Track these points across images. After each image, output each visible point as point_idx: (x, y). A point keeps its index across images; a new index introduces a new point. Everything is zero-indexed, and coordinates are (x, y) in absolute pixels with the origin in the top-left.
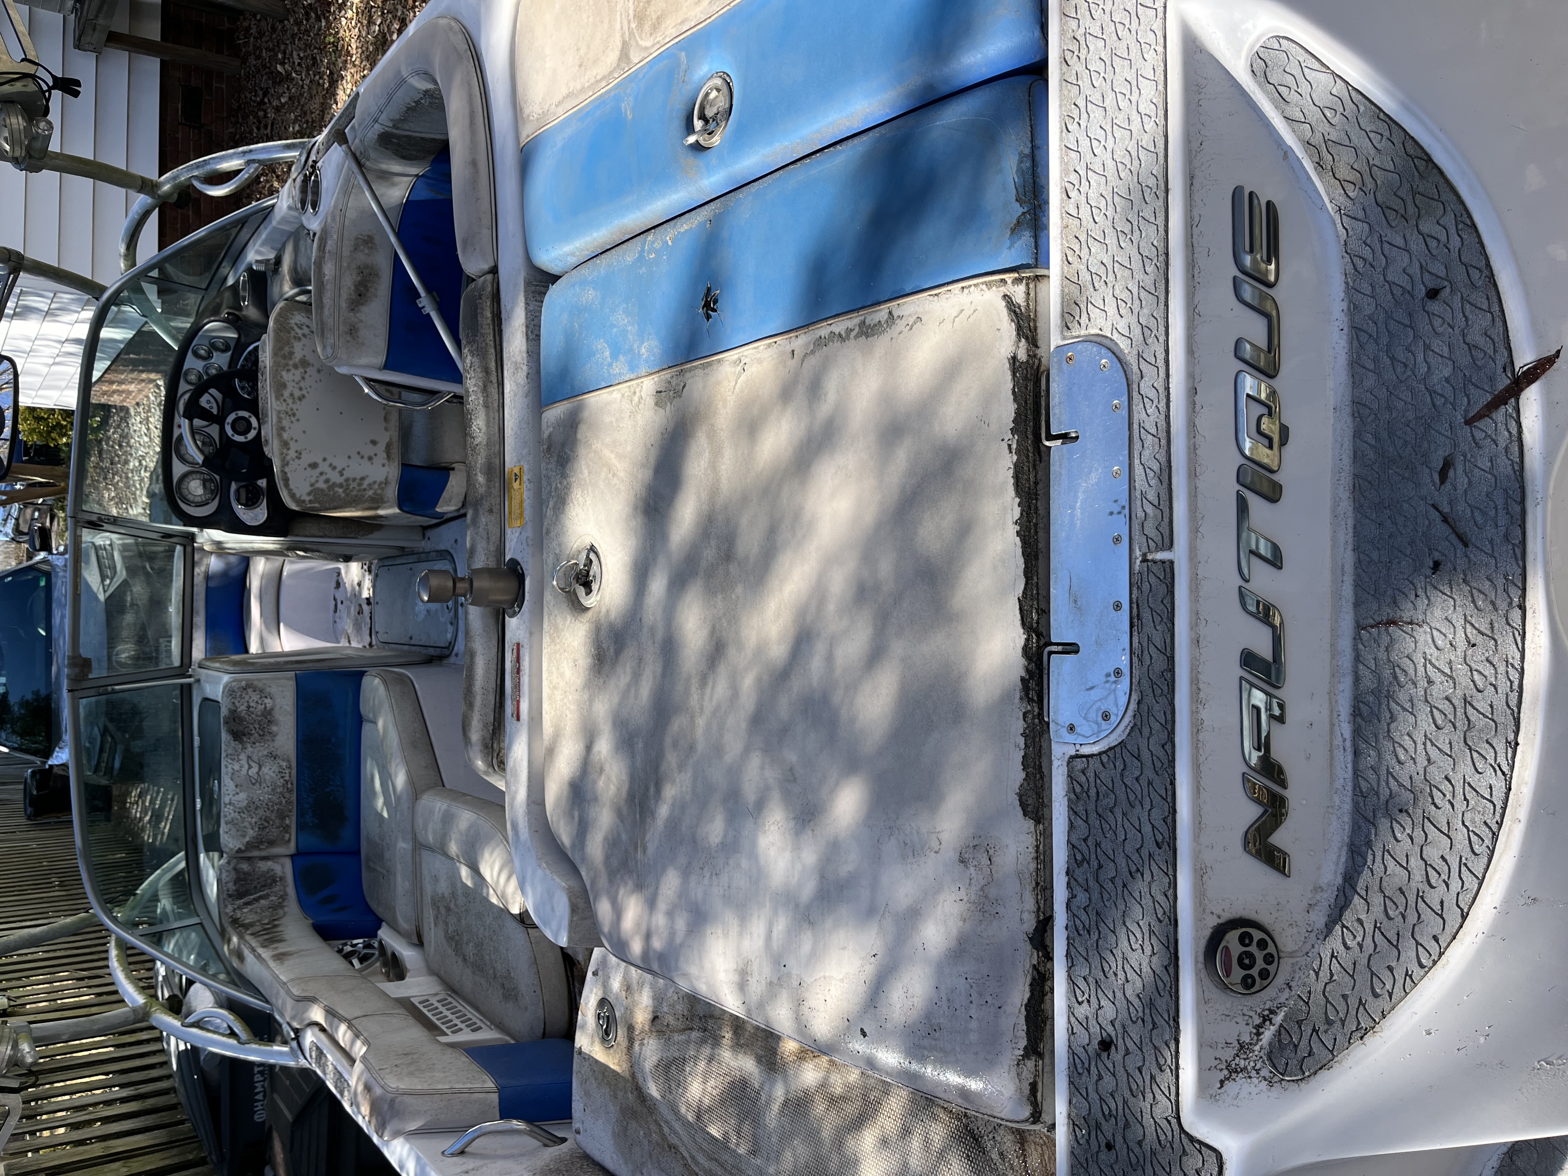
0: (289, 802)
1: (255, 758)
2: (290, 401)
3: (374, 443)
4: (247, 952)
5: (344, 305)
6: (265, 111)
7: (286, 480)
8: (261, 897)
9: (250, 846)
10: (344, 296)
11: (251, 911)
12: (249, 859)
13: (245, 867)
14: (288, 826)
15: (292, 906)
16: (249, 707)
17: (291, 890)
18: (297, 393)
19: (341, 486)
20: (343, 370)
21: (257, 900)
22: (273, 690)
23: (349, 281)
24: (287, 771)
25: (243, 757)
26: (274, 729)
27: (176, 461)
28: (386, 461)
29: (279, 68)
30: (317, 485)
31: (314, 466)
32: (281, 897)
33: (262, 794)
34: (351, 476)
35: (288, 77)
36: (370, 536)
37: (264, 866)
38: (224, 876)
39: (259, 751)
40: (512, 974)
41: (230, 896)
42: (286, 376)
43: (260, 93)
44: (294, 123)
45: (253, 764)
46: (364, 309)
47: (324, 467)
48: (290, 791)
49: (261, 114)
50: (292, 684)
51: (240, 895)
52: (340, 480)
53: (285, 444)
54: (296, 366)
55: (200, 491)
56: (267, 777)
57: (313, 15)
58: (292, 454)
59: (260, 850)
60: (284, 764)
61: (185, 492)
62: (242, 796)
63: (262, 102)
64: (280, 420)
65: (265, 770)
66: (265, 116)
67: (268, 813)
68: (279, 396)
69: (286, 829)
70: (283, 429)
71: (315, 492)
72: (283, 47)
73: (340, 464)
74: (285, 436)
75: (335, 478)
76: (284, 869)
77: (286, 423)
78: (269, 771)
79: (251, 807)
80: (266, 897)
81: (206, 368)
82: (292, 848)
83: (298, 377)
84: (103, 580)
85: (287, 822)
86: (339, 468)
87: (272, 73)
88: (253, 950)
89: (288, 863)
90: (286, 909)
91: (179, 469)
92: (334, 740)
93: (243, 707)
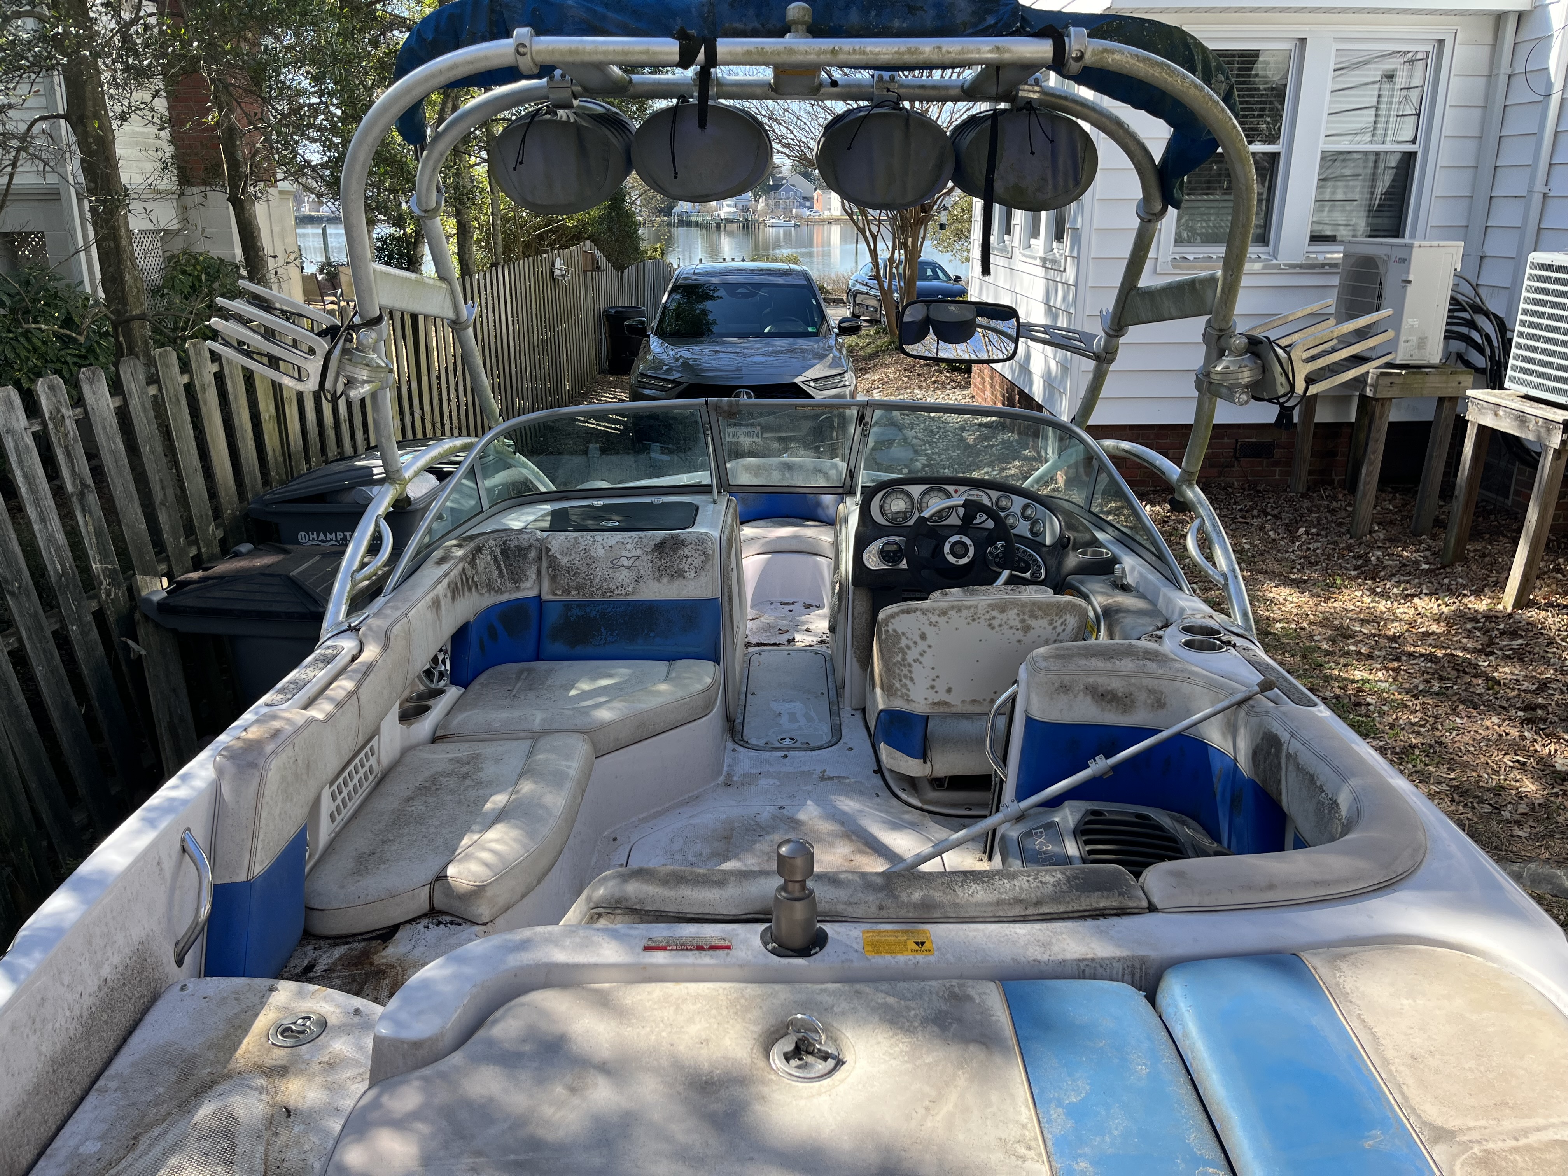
0: (592, 594)
1: (637, 563)
2: (987, 616)
3: (949, 691)
4: (445, 567)
5: (1091, 680)
6: (1258, 516)
7: (908, 612)
8: (501, 571)
9: (552, 559)
10: (1101, 680)
11: (488, 563)
12: (540, 558)
13: (533, 555)
14: (569, 593)
15: (489, 600)
16: (687, 557)
17: (506, 597)
18: (996, 623)
19: (904, 659)
20: (1023, 674)
21: (499, 567)
22: (703, 579)
23: (1116, 684)
24: (623, 592)
25: (639, 552)
26: (665, 580)
27: (924, 487)
28: (930, 701)
29: (1302, 530)
30: (903, 638)
31: (923, 637)
32: (500, 589)
33: (601, 570)
34: (913, 669)
35: (1294, 539)
36: (855, 660)
37: (532, 572)
38: (526, 536)
39: (645, 566)
40: (383, 867)
41: (505, 543)
42: (1012, 613)
43: (1276, 512)
44: (1251, 544)
45: (631, 561)
46: (1089, 699)
47: (922, 645)
48: (603, 595)
49: (1255, 512)
50: (708, 595)
51: (505, 551)
52: (910, 658)
53: (944, 613)
54: (1023, 621)
55: (894, 509)
56: (618, 574)
57: (1360, 562)
58: (934, 618)
59: (548, 568)
60: (630, 589)
61: (894, 496)
62: (601, 552)
63: (1267, 514)
64: (968, 608)
65: (625, 572)
66: (1253, 517)
67: (583, 575)
68: (992, 607)
69: (567, 592)
70: (959, 610)
71: (897, 636)
72: (1323, 533)
73: (927, 660)
74: (952, 613)
75: (911, 656)
76: (528, 590)
77: (965, 613)
78: (624, 576)
79: (590, 560)
80: (501, 576)
81: (1014, 515)
82: (547, 597)
83: (1012, 623)
84: (815, 380)
85: (573, 593)
86: (921, 659)
87: (1297, 522)
88: (446, 575)
89: (534, 593)
90: (487, 595)
91: (916, 490)
92: (652, 634)
93: (687, 552)
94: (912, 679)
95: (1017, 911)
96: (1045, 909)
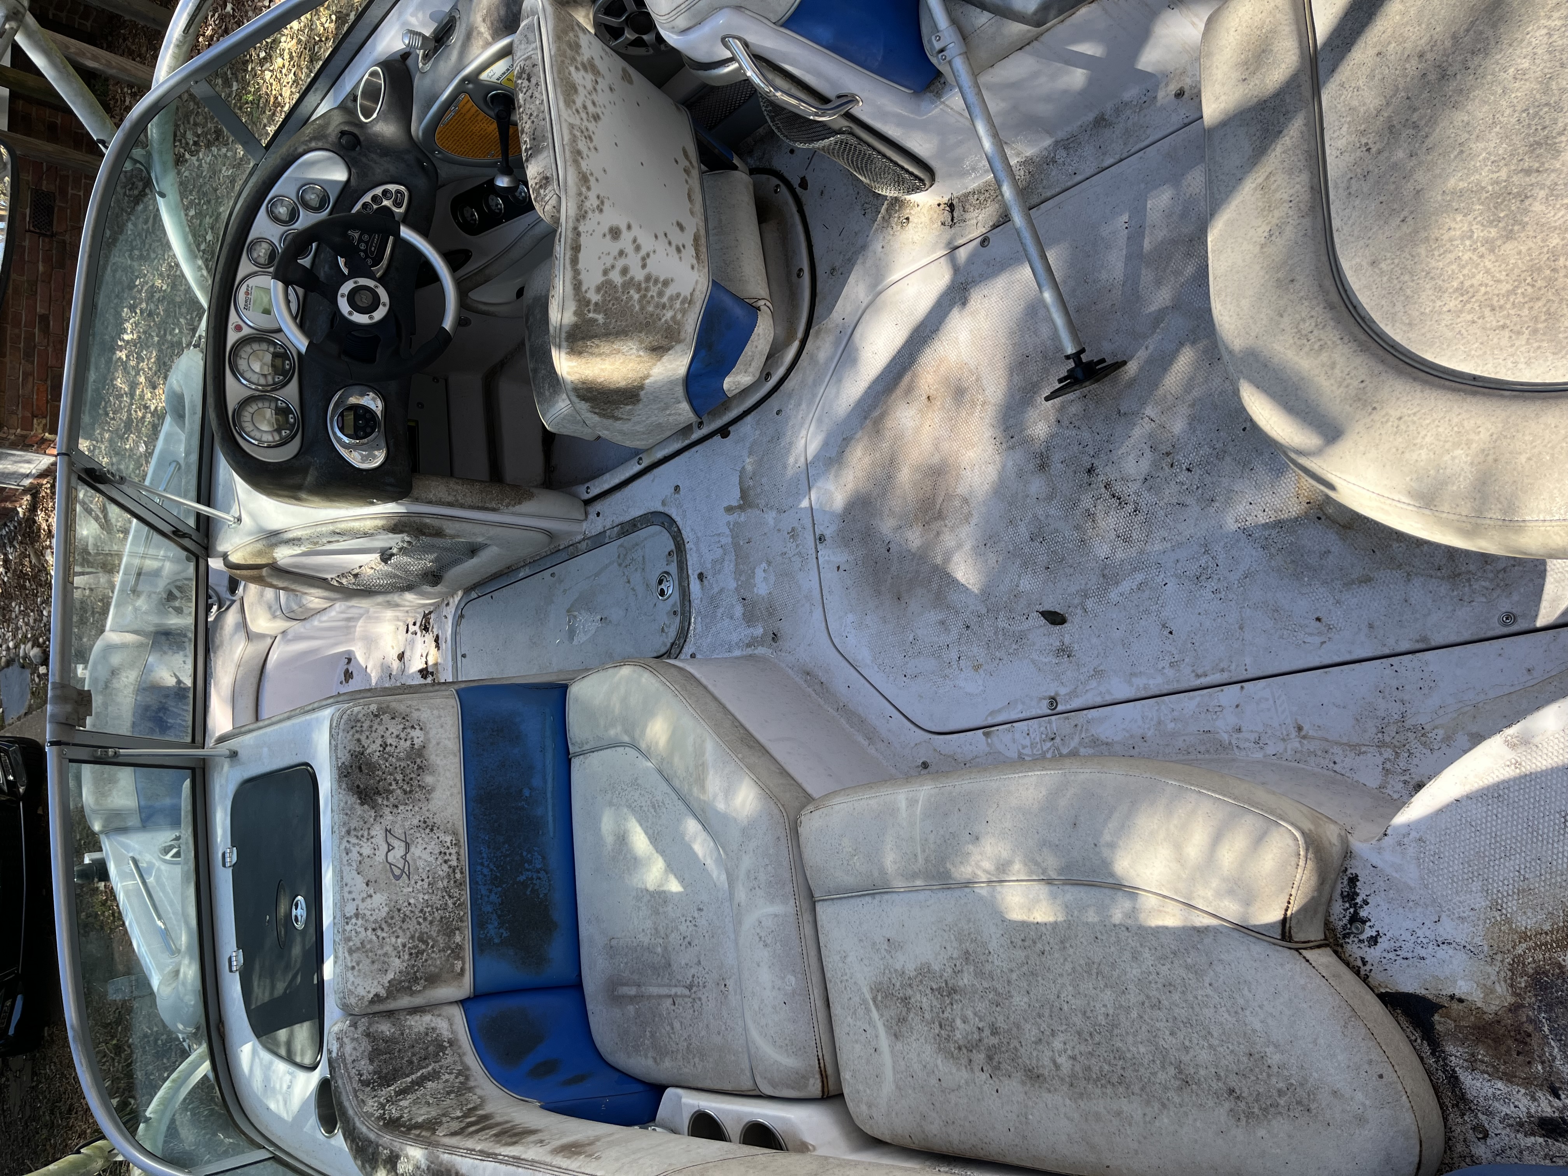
0: (459, 905)
1: (398, 831)
2: (584, 116)
7: (576, 249)
8: (424, 1078)
9: (395, 989)
11: (415, 1102)
12: (390, 1014)
13: (385, 1028)
14: (460, 947)
15: (485, 1085)
16: (384, 745)
17: (472, 1060)
18: (592, 109)
21: (420, 1083)
22: (427, 713)
24: (453, 851)
25: (378, 832)
26: (429, 779)
27: (230, 381)
31: (614, 234)
32: (460, 1073)
33: (413, 894)
34: (654, 273)
37: (418, 1024)
38: (348, 1049)
39: (403, 819)
41: (366, 1083)
42: (575, 76)
45: (396, 843)
47: (626, 241)
48: (459, 885)
50: (454, 705)
51: (385, 1080)
52: (639, 275)
53: (584, 179)
54: (584, 69)
56: (421, 863)
58: (592, 202)
59: (412, 993)
60: (448, 839)
62: (379, 899)
64: (574, 138)
65: (416, 851)
67: (425, 926)
68: (568, 103)
69: (456, 952)
73: (647, 243)
75: (635, 268)
76: (453, 1025)
77: (582, 147)
78: (422, 852)
79: (395, 918)
80: (435, 1076)
82: (464, 988)
83: (588, 87)
85: (458, 939)
86: (643, 252)
89: (458, 1015)
90: (479, 1091)
92: (526, 792)
93: (376, 746)
94: (666, 283)
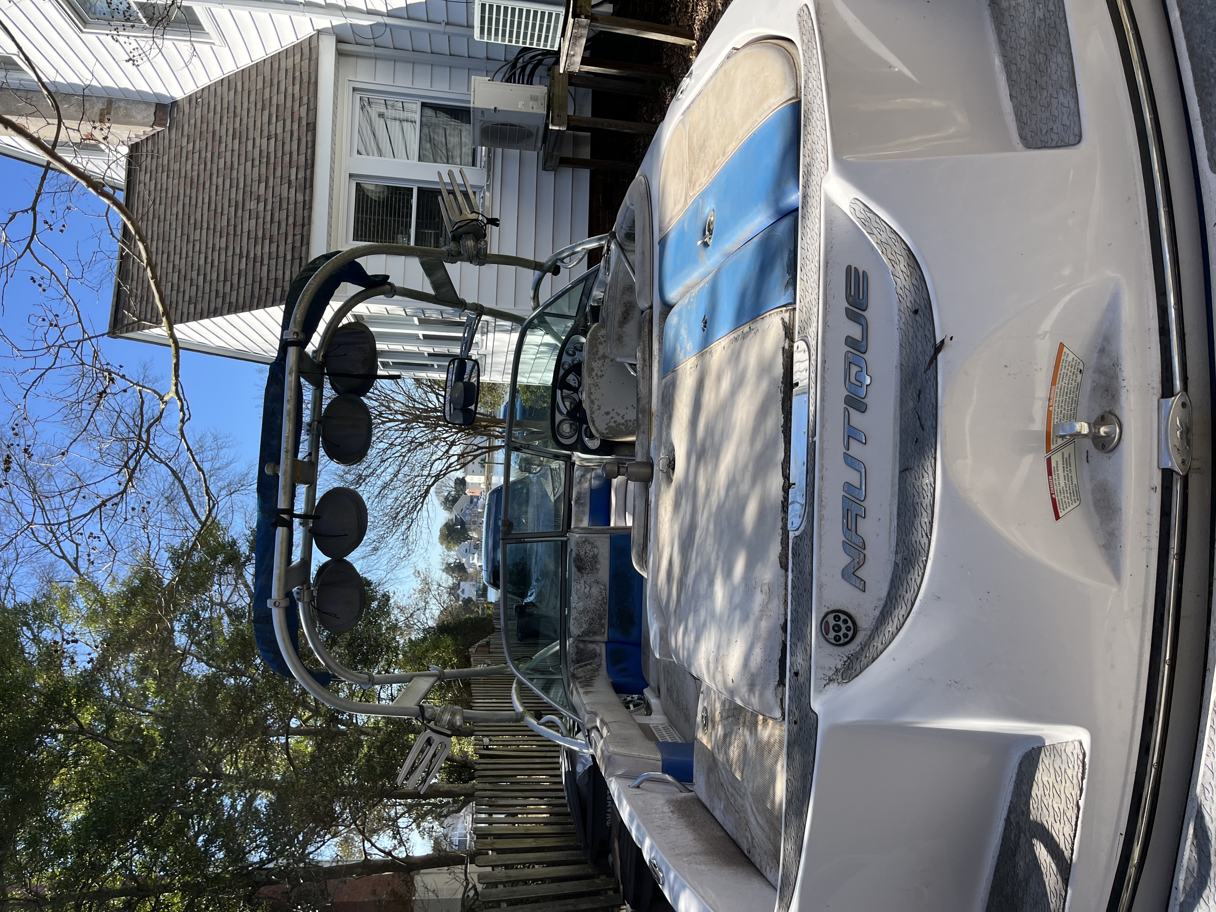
0: (604, 610)
1: (588, 582)
2: (595, 378)
4: (575, 692)
5: (616, 324)
7: (593, 422)
8: (588, 664)
9: (585, 634)
10: (617, 320)
11: (582, 670)
12: (584, 641)
13: (581, 646)
14: (604, 624)
15: (603, 671)
16: (586, 553)
17: (604, 662)
18: (600, 374)
19: (623, 424)
20: (618, 359)
21: (586, 665)
22: (598, 543)
23: (619, 311)
24: (604, 592)
25: (582, 581)
26: (598, 566)
27: (557, 413)
30: (611, 424)
31: (607, 413)
33: (591, 604)
34: (629, 419)
37: (591, 646)
38: (571, 650)
39: (590, 578)
41: (573, 661)
42: (594, 364)
46: (626, 326)
47: (613, 414)
48: (605, 603)
50: (608, 540)
51: (578, 661)
52: (622, 421)
53: (592, 402)
54: (599, 359)
55: (568, 430)
56: (594, 594)
58: (596, 407)
59: (589, 637)
60: (603, 587)
61: (561, 431)
62: (581, 604)
64: (590, 388)
65: (593, 590)
67: (594, 616)
68: (590, 375)
69: (603, 626)
70: (591, 393)
71: (609, 428)
73: (622, 412)
74: (593, 397)
75: (620, 420)
76: (601, 649)
77: (593, 390)
78: (595, 591)
79: (585, 611)
80: (590, 664)
81: (573, 361)
82: (605, 638)
83: (600, 365)
85: (603, 622)
86: (621, 415)
88: (577, 689)
89: (604, 646)
90: (600, 672)
91: (558, 418)
93: (583, 553)
95: (647, 369)
96: (647, 357)
